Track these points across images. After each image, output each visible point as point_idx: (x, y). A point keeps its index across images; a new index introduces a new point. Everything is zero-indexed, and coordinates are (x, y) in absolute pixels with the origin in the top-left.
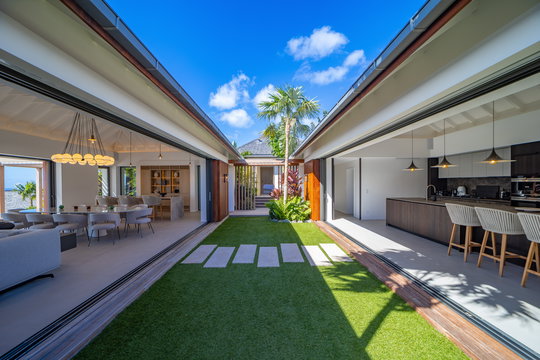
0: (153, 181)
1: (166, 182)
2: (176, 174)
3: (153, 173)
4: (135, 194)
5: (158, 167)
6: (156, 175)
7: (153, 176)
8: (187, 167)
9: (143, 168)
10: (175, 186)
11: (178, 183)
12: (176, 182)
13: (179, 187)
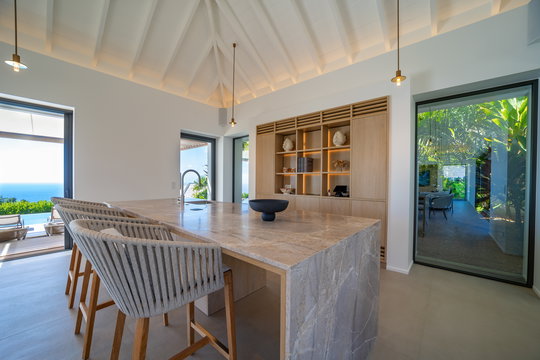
0: (281, 161)
1: (311, 164)
2: (338, 137)
3: (281, 137)
5: (289, 122)
6: (287, 145)
7: (280, 148)
8: (380, 106)
9: (261, 130)
10: (335, 173)
11: (346, 165)
12: (339, 162)
13: (347, 178)
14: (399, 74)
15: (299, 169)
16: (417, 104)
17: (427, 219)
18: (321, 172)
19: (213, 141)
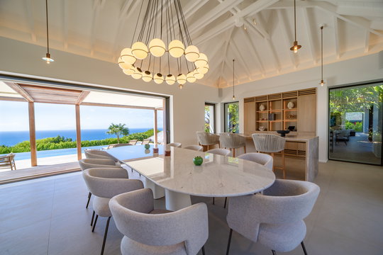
0: (258, 116)
1: (275, 117)
2: (290, 105)
3: (258, 105)
4: (238, 131)
5: (264, 97)
6: (262, 108)
7: (258, 109)
8: (312, 91)
9: (246, 100)
10: (288, 120)
11: (295, 117)
12: (291, 116)
13: (296, 123)
14: (322, 81)
15: (269, 119)
16: (329, 89)
17: (334, 146)
18: (282, 121)
19: (214, 105)
